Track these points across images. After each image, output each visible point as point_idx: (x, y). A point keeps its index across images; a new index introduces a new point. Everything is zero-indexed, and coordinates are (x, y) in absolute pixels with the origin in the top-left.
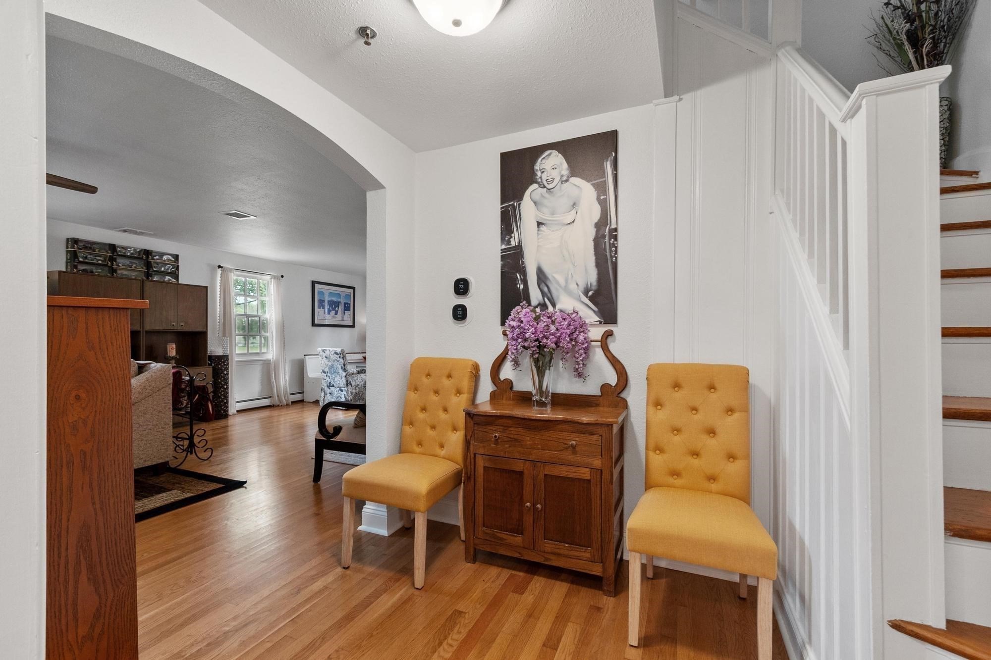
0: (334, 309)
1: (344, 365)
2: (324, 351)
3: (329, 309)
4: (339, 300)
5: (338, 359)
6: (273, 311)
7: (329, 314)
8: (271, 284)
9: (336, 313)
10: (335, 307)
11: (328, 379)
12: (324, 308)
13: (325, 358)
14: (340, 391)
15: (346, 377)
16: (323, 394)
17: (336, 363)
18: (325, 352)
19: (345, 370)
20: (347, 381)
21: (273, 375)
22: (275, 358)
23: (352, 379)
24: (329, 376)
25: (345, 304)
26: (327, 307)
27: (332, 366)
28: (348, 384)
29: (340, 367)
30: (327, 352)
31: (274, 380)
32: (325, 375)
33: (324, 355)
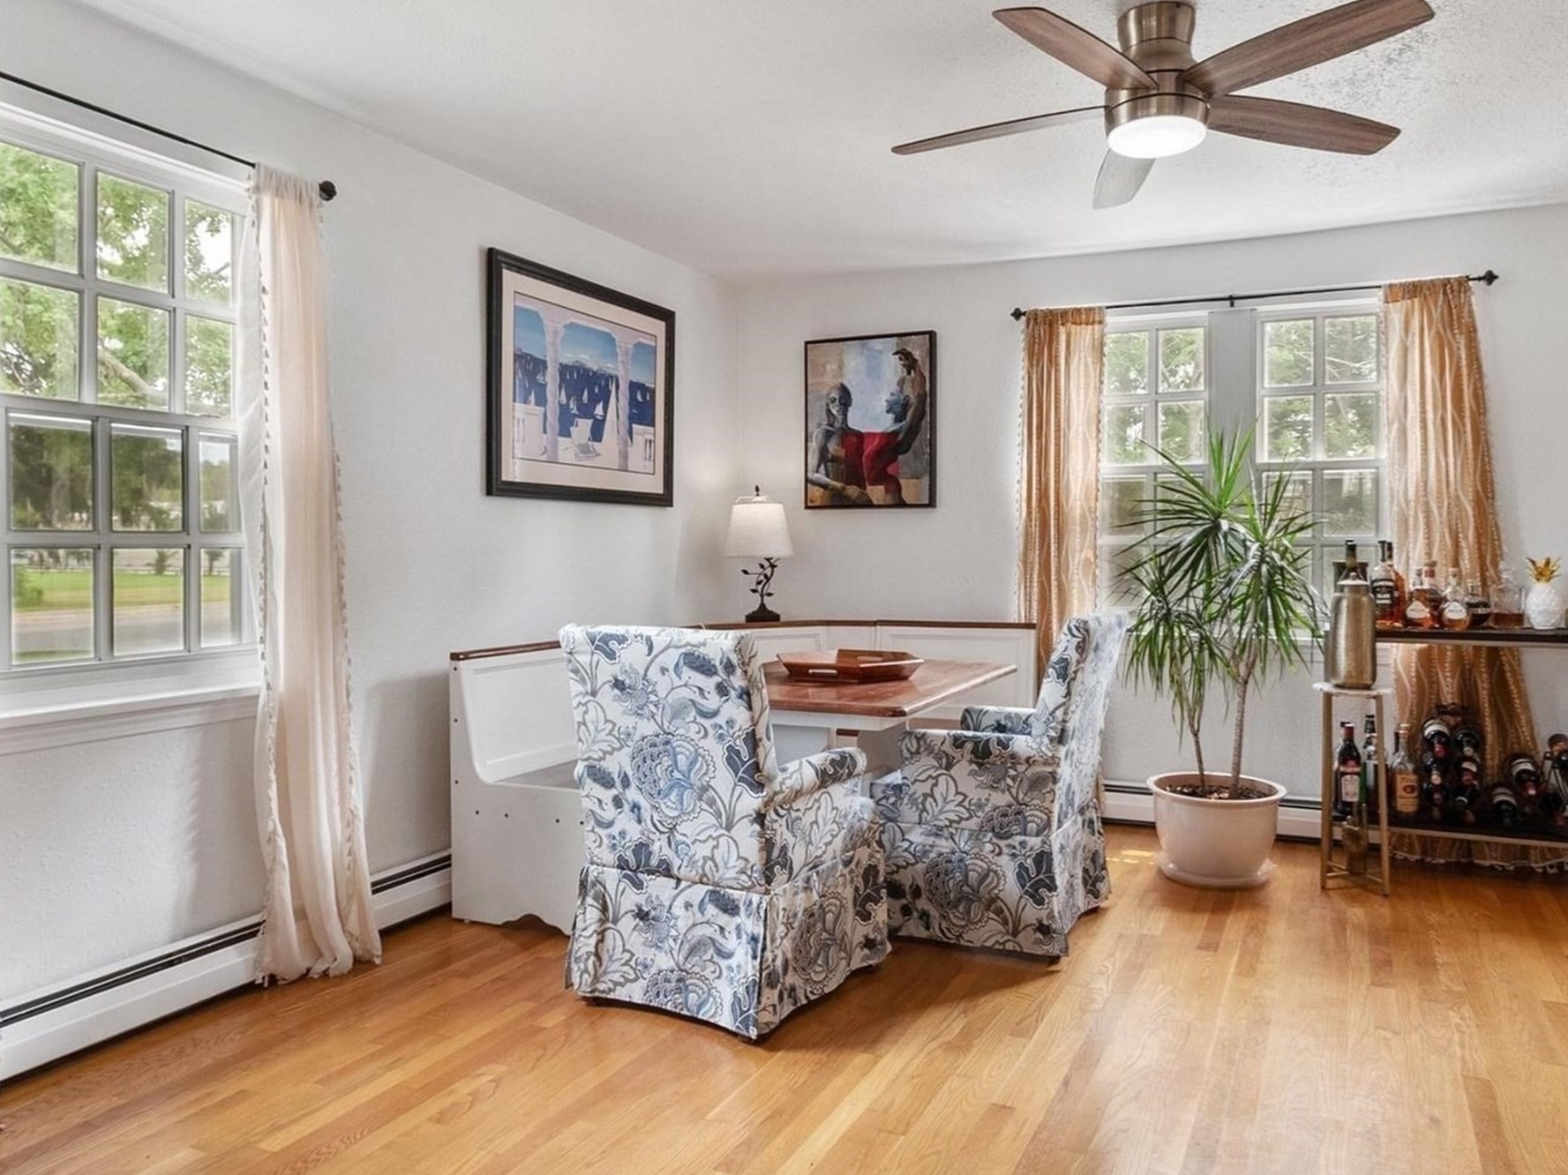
0: (586, 412)
1: (753, 741)
2: (604, 646)
3: (564, 409)
4: (609, 367)
5: (713, 701)
6: (273, 394)
7: (565, 432)
8: (256, 224)
9: (597, 433)
10: (594, 400)
11: (625, 821)
12: (542, 401)
13: (607, 695)
14: (711, 910)
15: (760, 818)
16: (593, 914)
17: (689, 728)
18: (611, 655)
19: (755, 776)
20: (768, 845)
21: (273, 792)
22: (281, 685)
23: (790, 827)
24: (636, 807)
25: (634, 387)
26: (555, 394)
27: (662, 745)
28: (773, 862)
29: (718, 752)
30: (632, 657)
31: (274, 822)
32: (607, 795)
33: (607, 670)
